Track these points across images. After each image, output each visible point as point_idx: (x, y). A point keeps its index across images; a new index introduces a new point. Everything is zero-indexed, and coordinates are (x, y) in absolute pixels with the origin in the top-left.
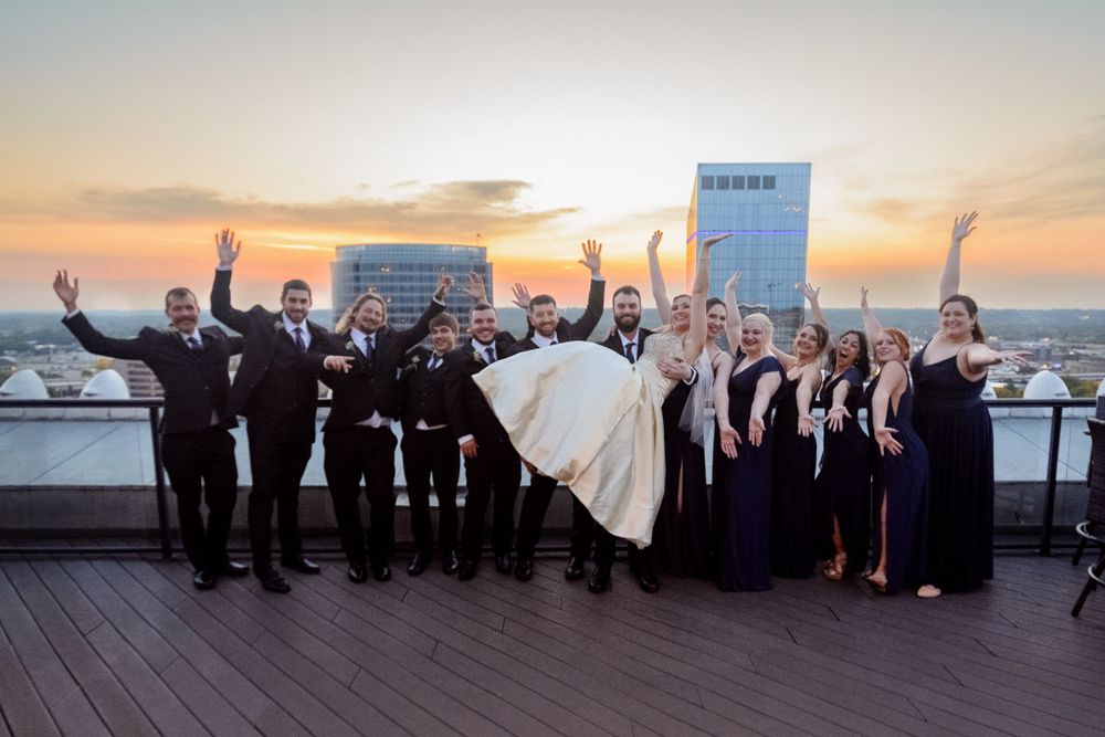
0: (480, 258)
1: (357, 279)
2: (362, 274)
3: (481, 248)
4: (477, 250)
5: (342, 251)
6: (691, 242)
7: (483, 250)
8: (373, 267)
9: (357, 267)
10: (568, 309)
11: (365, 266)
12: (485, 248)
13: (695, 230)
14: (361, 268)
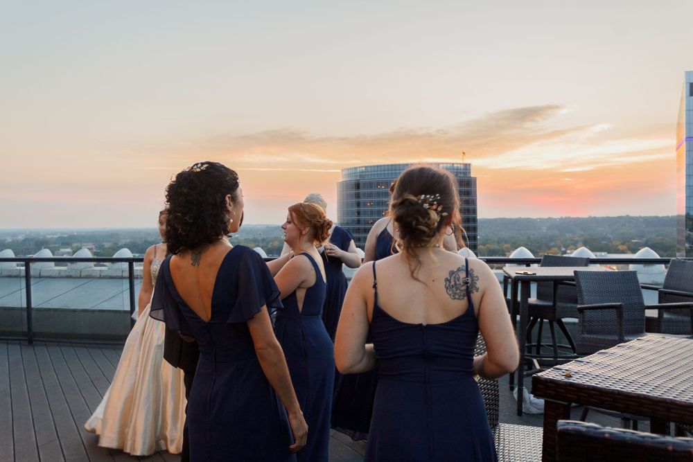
0: (465, 173)
1: (358, 196)
2: (362, 191)
3: (466, 165)
4: (462, 166)
5: (346, 172)
6: (681, 148)
7: (467, 167)
8: (370, 185)
9: (358, 186)
10: (562, 219)
11: (364, 184)
12: (470, 165)
13: (684, 137)
14: (361, 186)
